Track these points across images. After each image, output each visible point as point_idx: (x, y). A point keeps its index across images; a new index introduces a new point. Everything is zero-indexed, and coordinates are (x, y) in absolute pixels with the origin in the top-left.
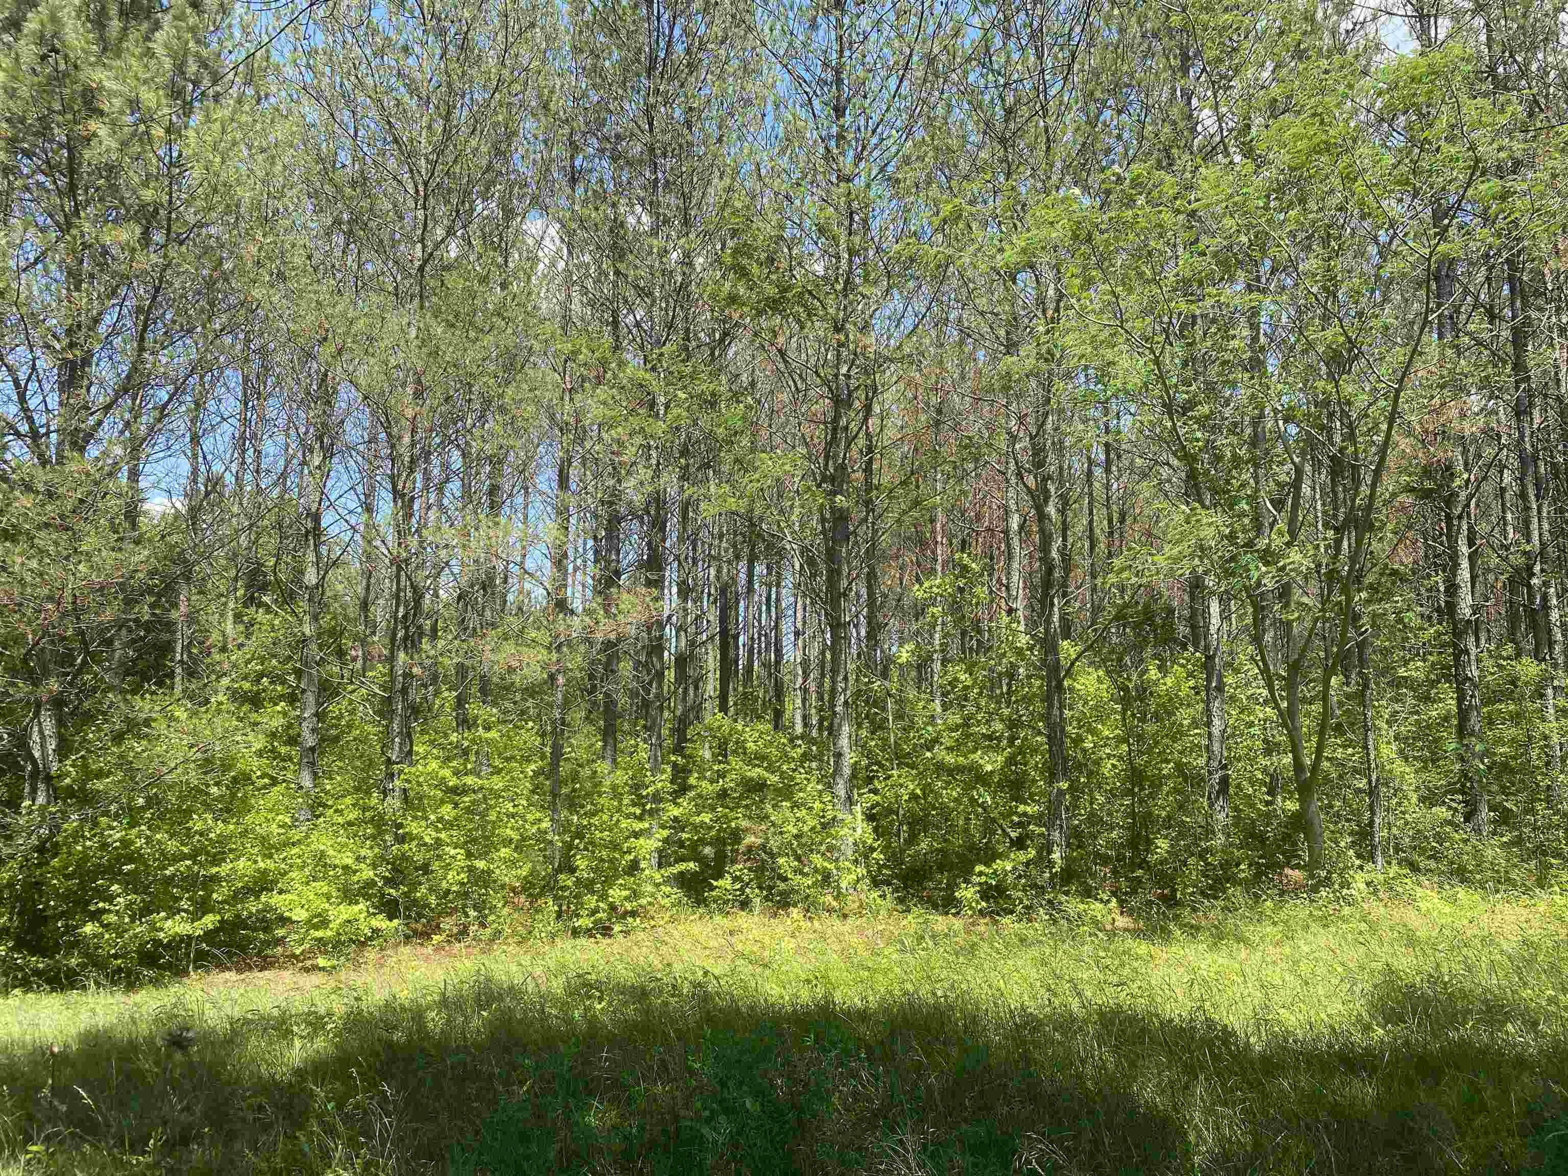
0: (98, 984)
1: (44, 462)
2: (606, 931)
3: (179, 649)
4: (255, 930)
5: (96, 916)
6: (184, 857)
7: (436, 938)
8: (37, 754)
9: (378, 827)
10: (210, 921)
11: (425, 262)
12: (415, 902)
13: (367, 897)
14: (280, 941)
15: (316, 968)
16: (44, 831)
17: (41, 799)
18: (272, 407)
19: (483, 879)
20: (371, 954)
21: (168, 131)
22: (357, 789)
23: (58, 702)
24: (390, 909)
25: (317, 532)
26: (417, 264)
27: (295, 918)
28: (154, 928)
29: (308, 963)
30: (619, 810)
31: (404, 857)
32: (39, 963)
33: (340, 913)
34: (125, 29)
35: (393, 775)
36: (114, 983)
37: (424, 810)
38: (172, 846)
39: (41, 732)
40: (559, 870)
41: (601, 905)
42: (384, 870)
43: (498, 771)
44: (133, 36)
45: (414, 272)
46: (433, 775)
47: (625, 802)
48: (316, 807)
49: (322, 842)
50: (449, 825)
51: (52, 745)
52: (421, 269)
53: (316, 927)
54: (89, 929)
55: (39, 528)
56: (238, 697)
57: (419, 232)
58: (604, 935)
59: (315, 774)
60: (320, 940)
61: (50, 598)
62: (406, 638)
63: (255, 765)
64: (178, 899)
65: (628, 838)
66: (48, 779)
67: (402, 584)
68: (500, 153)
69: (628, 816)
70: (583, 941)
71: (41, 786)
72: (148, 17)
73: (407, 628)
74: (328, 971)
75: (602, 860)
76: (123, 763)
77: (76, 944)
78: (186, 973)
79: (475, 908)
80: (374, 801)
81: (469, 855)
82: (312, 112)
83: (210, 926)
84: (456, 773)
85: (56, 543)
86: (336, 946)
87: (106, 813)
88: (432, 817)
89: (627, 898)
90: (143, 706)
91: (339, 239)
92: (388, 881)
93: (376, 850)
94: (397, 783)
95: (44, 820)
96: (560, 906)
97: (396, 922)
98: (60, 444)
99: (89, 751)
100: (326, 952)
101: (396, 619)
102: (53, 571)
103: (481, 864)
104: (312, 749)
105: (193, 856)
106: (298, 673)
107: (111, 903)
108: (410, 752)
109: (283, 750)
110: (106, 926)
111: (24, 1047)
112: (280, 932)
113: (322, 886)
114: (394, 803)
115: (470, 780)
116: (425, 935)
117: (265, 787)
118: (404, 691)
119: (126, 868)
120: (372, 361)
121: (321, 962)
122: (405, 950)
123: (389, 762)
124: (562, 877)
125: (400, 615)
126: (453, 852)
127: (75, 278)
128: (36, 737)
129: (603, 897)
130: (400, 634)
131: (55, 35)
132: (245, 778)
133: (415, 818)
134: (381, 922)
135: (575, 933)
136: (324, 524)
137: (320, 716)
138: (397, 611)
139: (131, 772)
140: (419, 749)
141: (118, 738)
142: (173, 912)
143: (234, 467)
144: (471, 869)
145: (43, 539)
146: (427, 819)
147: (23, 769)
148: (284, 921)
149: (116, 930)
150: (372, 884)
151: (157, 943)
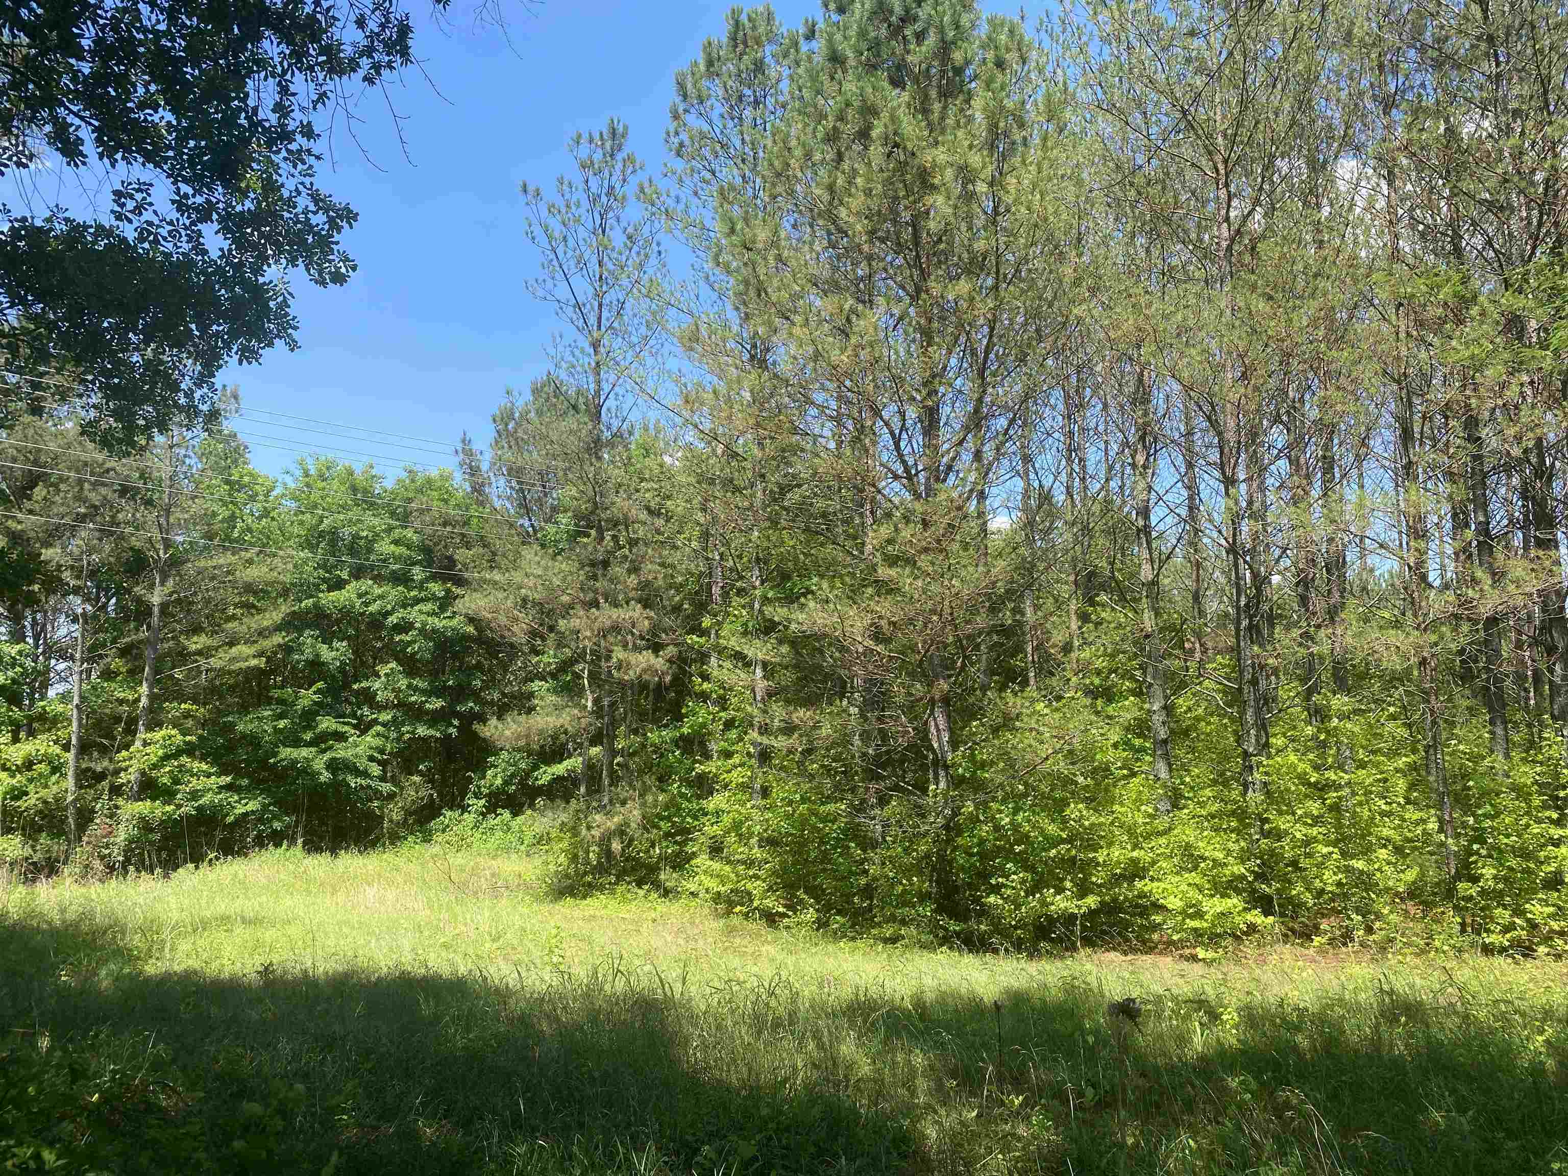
0: (1006, 950)
1: (917, 496)
2: (1528, 951)
3: (1029, 649)
4: (1133, 915)
5: (996, 889)
6: (1063, 841)
7: (1317, 940)
8: (936, 745)
9: (1241, 820)
10: (1092, 901)
11: (1232, 240)
12: (1290, 899)
13: (1238, 892)
14: (1156, 927)
15: (1194, 958)
16: (948, 812)
17: (942, 785)
18: (1093, 415)
19: (1365, 882)
20: (1249, 949)
21: (991, 184)
22: (1215, 782)
23: (946, 700)
24: (1265, 905)
25: (1146, 530)
26: (1224, 244)
27: (1170, 906)
28: (1044, 903)
29: (1187, 952)
30: (1527, 813)
31: (1272, 853)
32: (954, 927)
33: (1214, 906)
34: (945, 108)
35: (1251, 767)
36: (1019, 950)
37: (1288, 805)
38: (1052, 829)
39: (937, 725)
40: (1458, 877)
41: (1517, 921)
42: (1254, 864)
43: (1362, 765)
44: (952, 111)
45: (1221, 254)
46: (1293, 767)
47: (1537, 803)
48: (1176, 800)
49: (1188, 833)
50: (1317, 821)
51: (946, 737)
52: (1229, 248)
53: (1192, 917)
54: (992, 899)
55: (920, 552)
56: (1092, 693)
57: (1223, 212)
58: (1525, 956)
59: (1170, 765)
60: (1195, 930)
61: (933, 612)
62: (1250, 628)
63: (1113, 757)
64: (1062, 880)
65: (1544, 845)
66: (946, 767)
67: (1241, 572)
68: (1303, 104)
69: (1539, 821)
70: (1500, 961)
71: (942, 773)
72: (961, 91)
73: (1251, 618)
74: (1208, 963)
75: (1511, 869)
76: (1004, 755)
77: (984, 912)
78: (1074, 949)
79: (1358, 911)
80: (1235, 794)
81: (1344, 854)
82: (1106, 125)
83: (1093, 907)
84: (1316, 768)
85: (933, 564)
86: (1213, 939)
87: (994, 799)
88: (1299, 812)
89: (1552, 916)
90: (1013, 701)
91: (1141, 241)
92: (1259, 877)
93: (1243, 844)
94: (1256, 775)
95: (946, 803)
96: (1463, 919)
97: (1271, 919)
98: (928, 479)
99: (975, 743)
100: (1202, 943)
101: (1238, 608)
102: (935, 588)
103: (1359, 864)
104: (1165, 742)
105: (1070, 840)
106: (1143, 668)
107: (1007, 878)
108: (1267, 745)
109: (1137, 742)
110: (1005, 900)
111: (961, 998)
112: (1158, 919)
113: (1194, 878)
114: (1255, 797)
115: (1331, 775)
116: (1306, 935)
117: (1125, 777)
118: (1254, 682)
119: (1017, 849)
120: (1193, 352)
121: (1201, 953)
122: (1287, 950)
123: (1246, 755)
124: (1461, 886)
125: (1242, 603)
126: (1325, 850)
127: (927, 335)
128: (933, 730)
129: (1519, 912)
130: (1245, 623)
131: (896, 133)
132: (1106, 769)
133: (1280, 813)
134: (1256, 917)
135: (1488, 950)
136: (1154, 520)
137: (1168, 709)
138: (1238, 600)
139: (1011, 764)
140: (1278, 741)
141: (995, 730)
142: (1060, 890)
143: (1063, 477)
144: (1348, 870)
145: (923, 561)
146: (1294, 814)
147: (926, 758)
148: (1158, 907)
149: (1013, 902)
150: (1243, 877)
151: (1049, 918)
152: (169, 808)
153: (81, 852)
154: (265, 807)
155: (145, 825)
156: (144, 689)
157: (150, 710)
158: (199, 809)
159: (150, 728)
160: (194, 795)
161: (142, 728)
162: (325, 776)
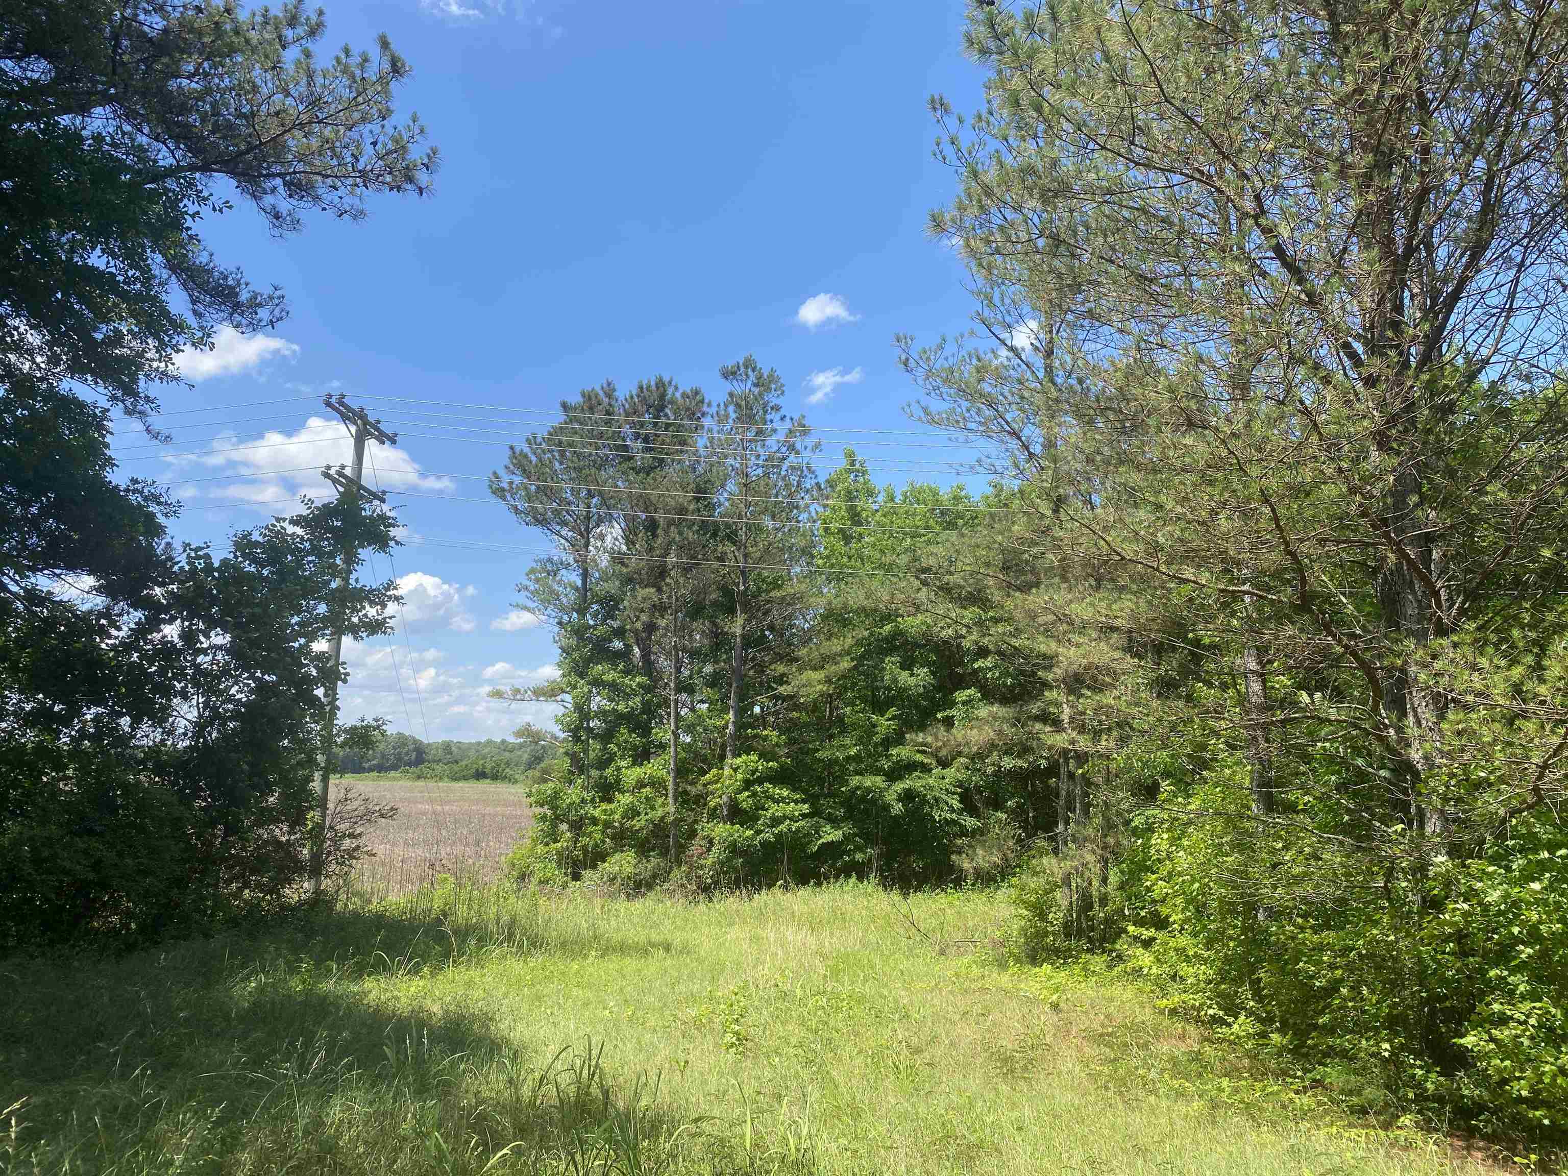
152: (749, 833)
153: (677, 874)
154: (847, 838)
155: (734, 849)
156: (731, 716)
157: (736, 736)
158: (780, 835)
159: (737, 755)
160: (775, 821)
161: (729, 754)
162: (898, 808)
